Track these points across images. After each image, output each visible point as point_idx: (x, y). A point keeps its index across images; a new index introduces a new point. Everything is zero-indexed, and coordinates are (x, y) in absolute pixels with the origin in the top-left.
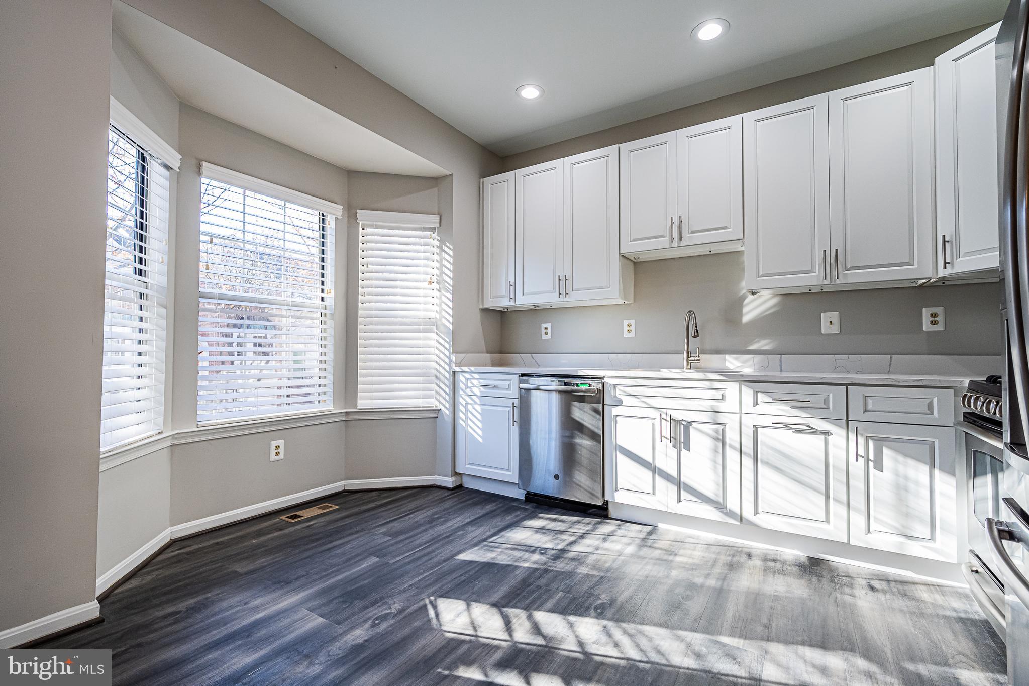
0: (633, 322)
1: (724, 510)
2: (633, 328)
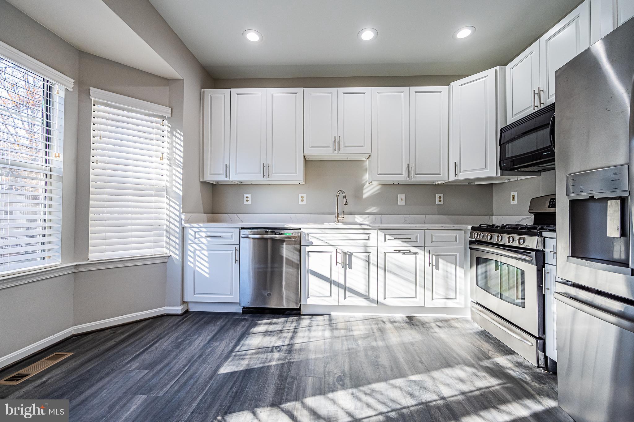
0: (304, 195)
1: (369, 300)
2: (304, 199)
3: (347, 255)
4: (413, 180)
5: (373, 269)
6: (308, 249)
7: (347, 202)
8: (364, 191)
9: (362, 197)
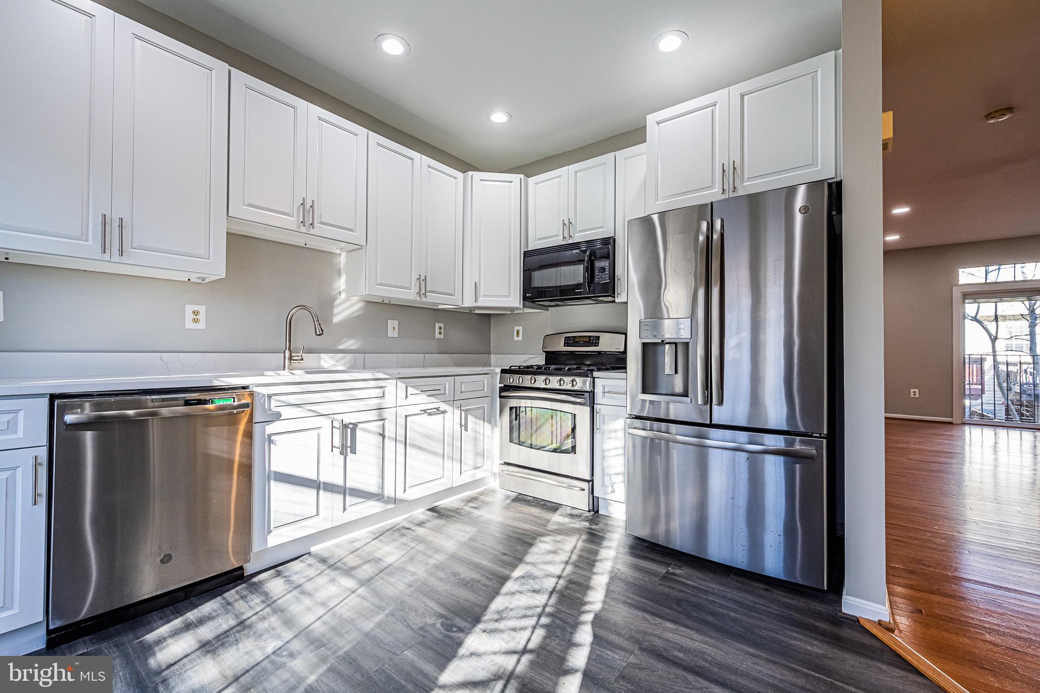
0: (202, 309)
1: (383, 500)
3: (349, 430)
4: (424, 300)
5: (389, 444)
6: (270, 429)
7: (322, 331)
8: (336, 311)
9: (332, 321)
